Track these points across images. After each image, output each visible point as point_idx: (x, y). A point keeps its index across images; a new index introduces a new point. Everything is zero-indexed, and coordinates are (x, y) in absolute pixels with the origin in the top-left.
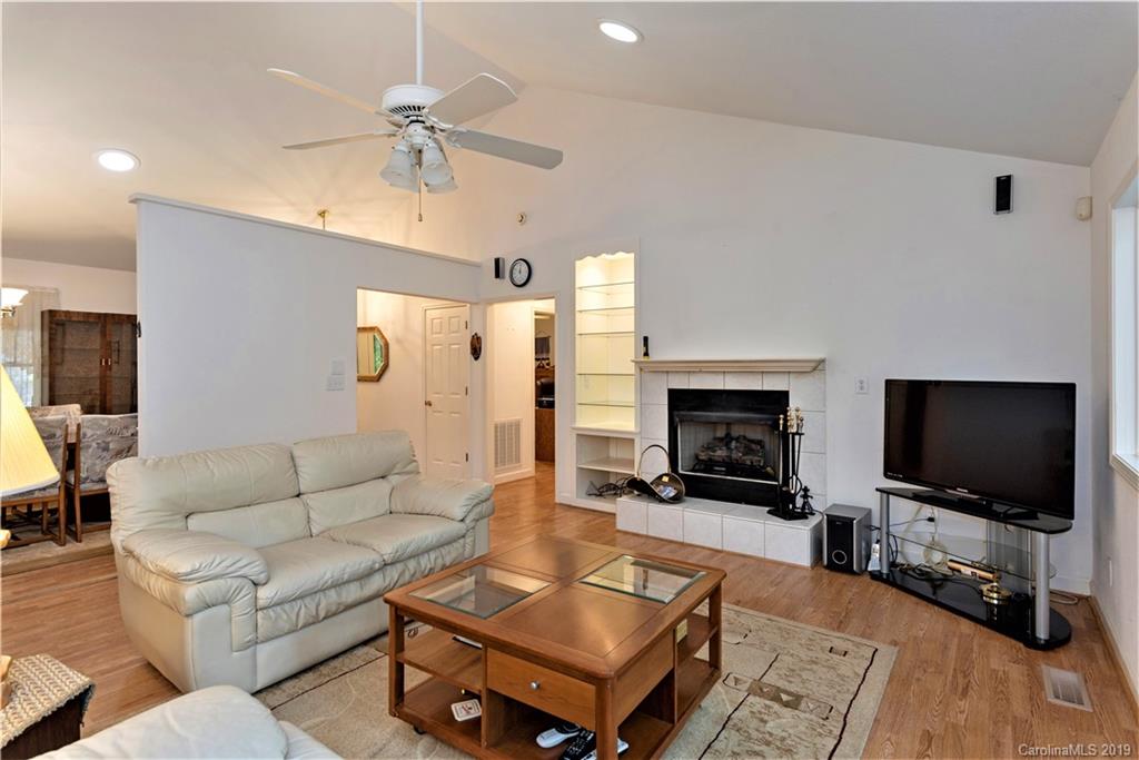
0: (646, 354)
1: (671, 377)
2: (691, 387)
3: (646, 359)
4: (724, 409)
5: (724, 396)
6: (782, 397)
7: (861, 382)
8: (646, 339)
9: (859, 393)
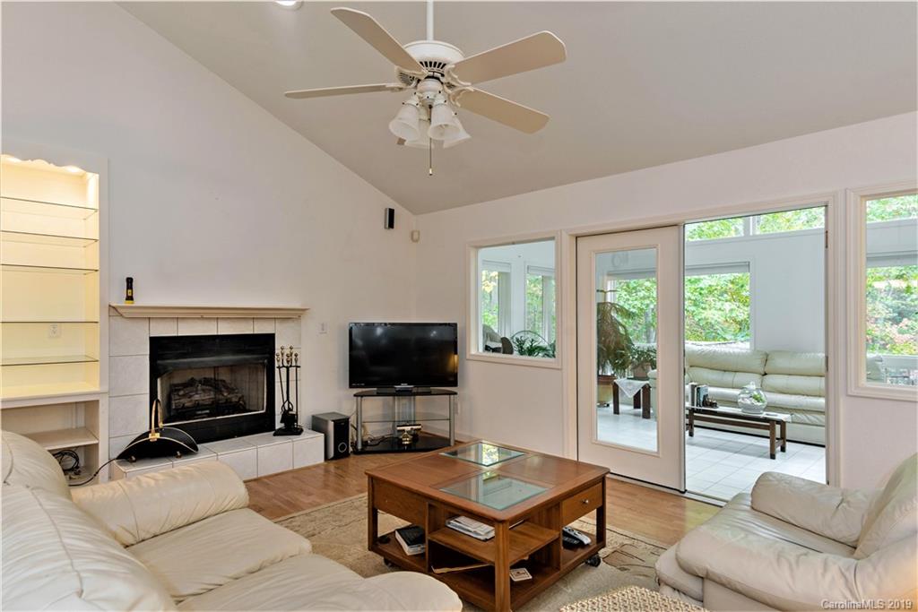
0: (130, 298)
1: (153, 324)
2: (180, 334)
3: (129, 304)
4: (219, 353)
5: (217, 341)
6: (269, 339)
7: (323, 325)
8: (130, 281)
9: (321, 333)
